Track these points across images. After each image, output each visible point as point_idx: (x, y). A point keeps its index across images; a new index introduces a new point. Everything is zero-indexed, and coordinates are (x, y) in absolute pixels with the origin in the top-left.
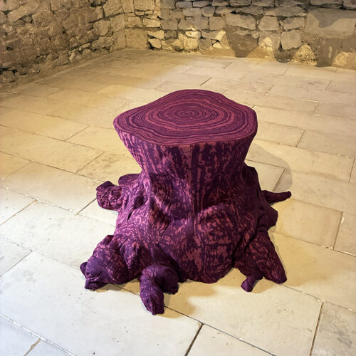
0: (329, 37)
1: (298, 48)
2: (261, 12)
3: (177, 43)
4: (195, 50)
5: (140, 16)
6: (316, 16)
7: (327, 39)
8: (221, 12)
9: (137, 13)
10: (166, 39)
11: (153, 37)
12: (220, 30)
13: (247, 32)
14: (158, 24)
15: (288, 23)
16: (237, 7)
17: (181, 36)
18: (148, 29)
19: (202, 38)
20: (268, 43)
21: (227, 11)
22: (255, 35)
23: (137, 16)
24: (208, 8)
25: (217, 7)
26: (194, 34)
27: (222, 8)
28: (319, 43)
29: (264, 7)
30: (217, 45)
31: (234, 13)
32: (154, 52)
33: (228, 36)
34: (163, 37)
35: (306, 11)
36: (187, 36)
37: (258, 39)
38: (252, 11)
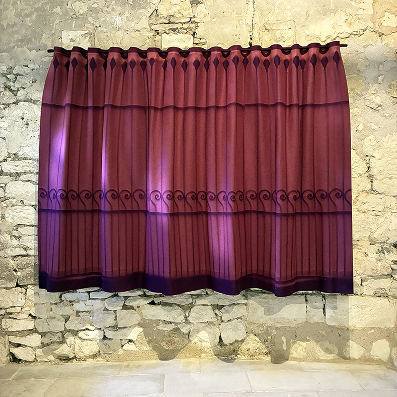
2: (190, 301)
3: (64, 350)
4: (95, 356)
10: (43, 345)
11: (19, 345)
12: (134, 326)
14: (31, 325)
15: (227, 312)
16: (155, 297)
17: (70, 339)
18: (11, 333)
19: (105, 338)
20: (204, 339)
21: (143, 302)
24: (114, 299)
25: (126, 298)
26: (93, 334)
27: (135, 298)
28: (267, 333)
29: (192, 295)
30: (130, 347)
31: (153, 303)
32: (20, 367)
33: (146, 334)
34: (39, 344)
35: (246, 298)
36: (80, 338)
37: (188, 334)
38: (177, 300)
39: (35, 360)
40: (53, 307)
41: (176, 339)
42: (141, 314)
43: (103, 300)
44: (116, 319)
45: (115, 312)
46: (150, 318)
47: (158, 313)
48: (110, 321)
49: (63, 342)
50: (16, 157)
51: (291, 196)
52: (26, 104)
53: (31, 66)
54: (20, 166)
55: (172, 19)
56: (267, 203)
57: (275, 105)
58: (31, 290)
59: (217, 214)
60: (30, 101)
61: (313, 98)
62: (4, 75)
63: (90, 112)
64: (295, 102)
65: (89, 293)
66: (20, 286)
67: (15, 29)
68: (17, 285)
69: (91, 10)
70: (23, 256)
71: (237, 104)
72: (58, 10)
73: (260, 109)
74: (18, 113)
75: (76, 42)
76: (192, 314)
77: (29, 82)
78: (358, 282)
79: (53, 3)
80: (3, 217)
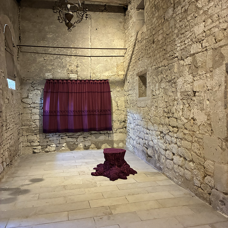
0: (99, 141)
1: (90, 145)
2: (78, 136)
3: (47, 149)
4: (54, 151)
5: (30, 142)
6: (94, 136)
7: (98, 142)
8: (64, 138)
9: (28, 141)
10: (42, 149)
11: (35, 149)
12: (64, 143)
13: (74, 143)
14: (38, 144)
15: (86, 138)
16: (69, 136)
18: (34, 146)
19: (57, 146)
20: (81, 145)
21: (66, 137)
22: (76, 143)
23: (28, 142)
24: (59, 137)
25: (62, 136)
26: (54, 145)
27: (64, 136)
28: (96, 143)
29: (78, 135)
30: (63, 148)
31: (68, 137)
32: (36, 154)
33: (67, 145)
34: (41, 148)
35: (91, 135)
36: (51, 146)
37: (77, 144)
38: (75, 136)
39: (40, 152)
40: (44, 139)
41: (74, 146)
42: (66, 140)
43: (56, 137)
44: (60, 141)
45: (59, 140)
46: (68, 141)
47: (70, 140)
48: (58, 142)
49: (47, 148)
50: (34, 103)
51: (99, 111)
52: (37, 90)
53: (38, 81)
54: (35, 105)
55: (72, 71)
56: (95, 112)
57: (96, 92)
58: (38, 136)
59: (84, 115)
60: (38, 89)
61: (103, 91)
62: (31, 83)
64: (100, 91)
65: (53, 135)
66: (36, 135)
67: (34, 72)
68: (35, 134)
69: (52, 68)
70: (36, 127)
71: (88, 92)
72: (44, 68)
73: (93, 93)
74: (35, 92)
75: (49, 76)
76: (78, 139)
77: (37, 85)
78: (116, 130)
79: (43, 67)
80: (31, 118)
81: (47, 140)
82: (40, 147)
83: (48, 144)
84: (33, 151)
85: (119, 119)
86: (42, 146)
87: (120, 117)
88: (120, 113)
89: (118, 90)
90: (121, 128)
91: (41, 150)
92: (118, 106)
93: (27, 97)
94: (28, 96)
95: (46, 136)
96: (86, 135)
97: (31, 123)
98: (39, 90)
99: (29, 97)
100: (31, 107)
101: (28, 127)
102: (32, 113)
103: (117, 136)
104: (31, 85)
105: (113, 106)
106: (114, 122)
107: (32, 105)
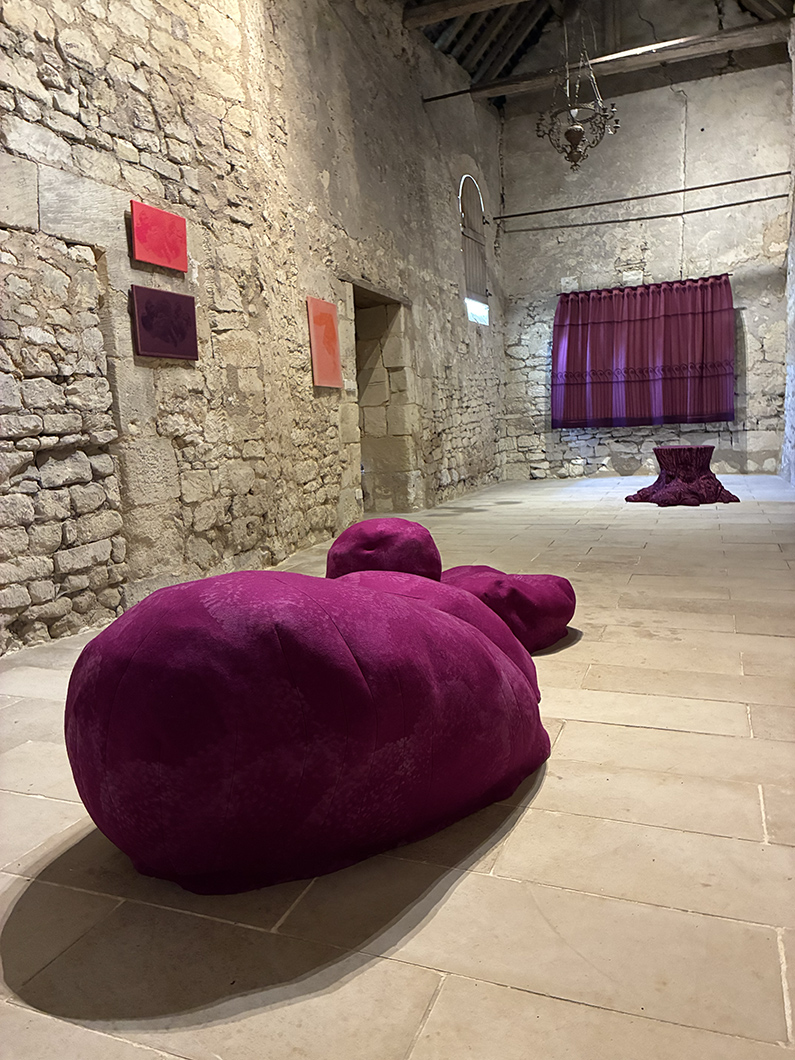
2: (641, 439)
3: (563, 471)
4: (581, 475)
5: (523, 452)
8: (606, 442)
9: (520, 449)
10: (550, 468)
11: (535, 468)
12: (605, 456)
13: (631, 455)
14: (543, 456)
16: (619, 437)
17: (566, 465)
18: (532, 462)
19: (588, 464)
20: (650, 462)
21: (611, 441)
22: (638, 458)
23: (520, 451)
24: (593, 439)
25: (601, 439)
26: (580, 461)
27: (606, 439)
29: (643, 436)
30: (603, 469)
31: (617, 442)
32: (537, 481)
33: (612, 460)
34: (548, 467)
35: (679, 436)
36: (574, 465)
37: (640, 460)
38: (633, 439)
39: (546, 477)
40: (556, 445)
41: (632, 464)
42: (610, 448)
43: (586, 441)
44: (594, 451)
45: (594, 447)
46: (616, 450)
47: (620, 447)
48: (591, 454)
49: (563, 466)
50: (534, 356)
52: (540, 324)
53: (543, 301)
54: (536, 362)
55: (629, 262)
56: (685, 372)
57: (688, 314)
58: (542, 437)
59: (654, 380)
60: (542, 322)
61: (712, 308)
62: (527, 308)
63: (580, 327)
65: (577, 436)
67: (534, 280)
68: (535, 433)
69: (578, 262)
70: (538, 415)
71: (665, 315)
72: (559, 265)
73: (679, 317)
74: (535, 329)
75: (569, 284)
76: (643, 447)
77: (541, 311)
78: (755, 421)
79: (556, 261)
80: (527, 393)
81: (565, 448)
82: (546, 465)
83: (566, 457)
84: (531, 474)
85: (766, 390)
86: (550, 462)
87: (768, 384)
88: (770, 371)
89: (767, 300)
90: (771, 417)
91: (548, 472)
92: (764, 352)
93: (518, 344)
94: (520, 340)
95: (561, 437)
96: (664, 436)
97: (526, 405)
98: (545, 322)
99: (523, 343)
100: (526, 366)
101: (518, 416)
102: (528, 382)
103: (757, 438)
104: (526, 311)
105: (748, 351)
106: (748, 397)
107: (528, 362)
